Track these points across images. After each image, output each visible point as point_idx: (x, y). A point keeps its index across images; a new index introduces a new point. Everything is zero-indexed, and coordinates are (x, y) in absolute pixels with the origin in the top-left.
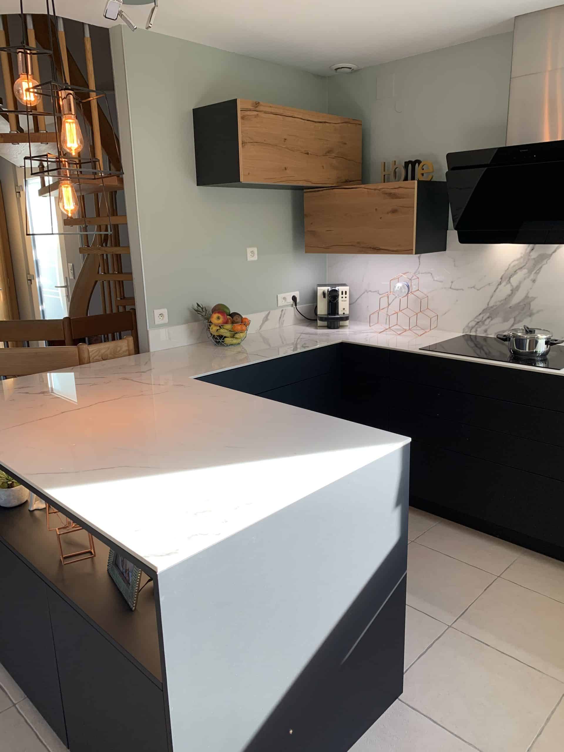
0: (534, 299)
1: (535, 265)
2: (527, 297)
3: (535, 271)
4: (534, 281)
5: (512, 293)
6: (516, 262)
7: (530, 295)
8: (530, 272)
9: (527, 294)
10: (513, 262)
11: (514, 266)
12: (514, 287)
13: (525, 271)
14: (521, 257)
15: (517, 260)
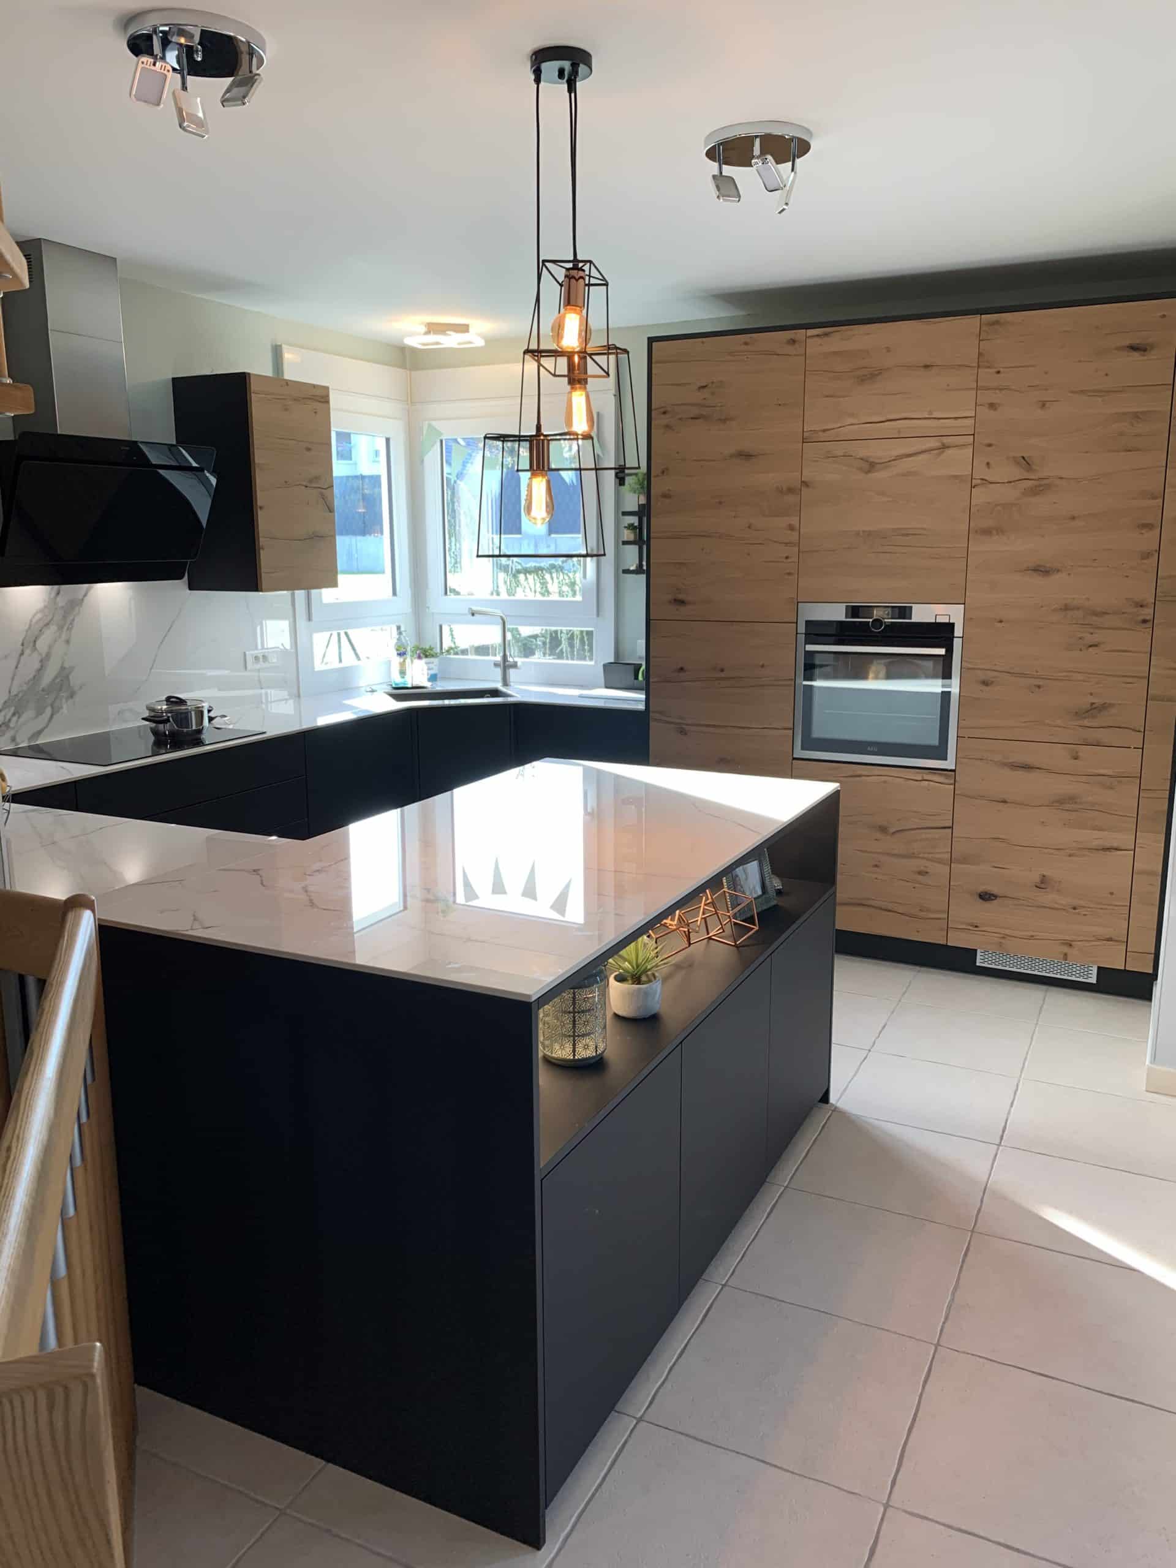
0: (72, 668)
1: (65, 617)
2: (63, 668)
3: (66, 628)
4: (68, 642)
5: (42, 666)
6: (39, 616)
7: (66, 665)
8: (61, 628)
9: (63, 663)
10: (35, 614)
11: (37, 622)
12: (44, 655)
13: (53, 628)
14: (45, 607)
15: (41, 611)
